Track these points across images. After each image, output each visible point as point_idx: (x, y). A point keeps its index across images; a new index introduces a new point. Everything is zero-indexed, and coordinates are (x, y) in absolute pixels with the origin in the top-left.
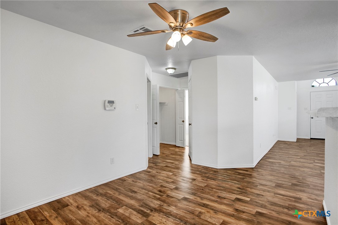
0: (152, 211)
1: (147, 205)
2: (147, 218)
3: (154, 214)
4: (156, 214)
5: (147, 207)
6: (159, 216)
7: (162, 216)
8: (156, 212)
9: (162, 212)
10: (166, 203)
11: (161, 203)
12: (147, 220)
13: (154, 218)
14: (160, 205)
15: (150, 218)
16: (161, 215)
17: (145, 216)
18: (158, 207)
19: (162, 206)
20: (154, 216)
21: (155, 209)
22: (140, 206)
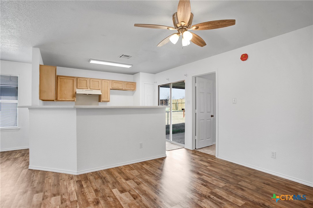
0: (209, 197)
1: (216, 204)
2: (211, 191)
3: (207, 194)
4: (204, 193)
5: (214, 201)
6: (202, 191)
7: (199, 191)
8: (205, 194)
9: (199, 194)
10: (195, 203)
11: (201, 203)
12: (212, 190)
13: (206, 191)
14: (201, 201)
15: (209, 191)
16: (201, 192)
17: (213, 193)
18: (203, 199)
19: (199, 200)
20: (207, 192)
21: (206, 198)
22: (223, 203)
